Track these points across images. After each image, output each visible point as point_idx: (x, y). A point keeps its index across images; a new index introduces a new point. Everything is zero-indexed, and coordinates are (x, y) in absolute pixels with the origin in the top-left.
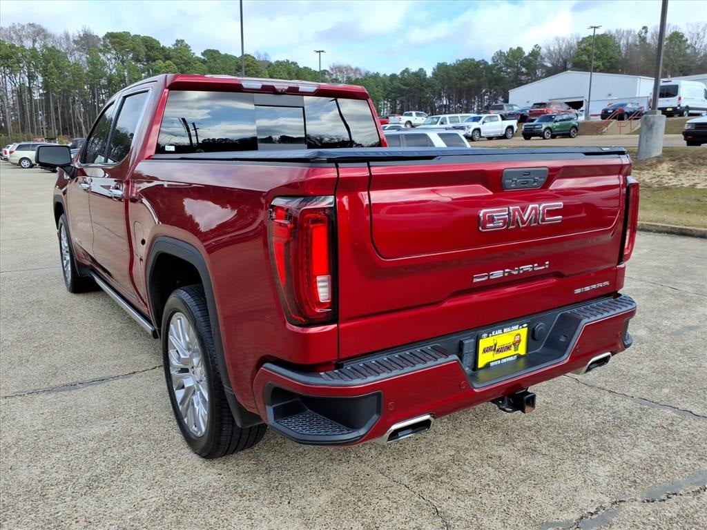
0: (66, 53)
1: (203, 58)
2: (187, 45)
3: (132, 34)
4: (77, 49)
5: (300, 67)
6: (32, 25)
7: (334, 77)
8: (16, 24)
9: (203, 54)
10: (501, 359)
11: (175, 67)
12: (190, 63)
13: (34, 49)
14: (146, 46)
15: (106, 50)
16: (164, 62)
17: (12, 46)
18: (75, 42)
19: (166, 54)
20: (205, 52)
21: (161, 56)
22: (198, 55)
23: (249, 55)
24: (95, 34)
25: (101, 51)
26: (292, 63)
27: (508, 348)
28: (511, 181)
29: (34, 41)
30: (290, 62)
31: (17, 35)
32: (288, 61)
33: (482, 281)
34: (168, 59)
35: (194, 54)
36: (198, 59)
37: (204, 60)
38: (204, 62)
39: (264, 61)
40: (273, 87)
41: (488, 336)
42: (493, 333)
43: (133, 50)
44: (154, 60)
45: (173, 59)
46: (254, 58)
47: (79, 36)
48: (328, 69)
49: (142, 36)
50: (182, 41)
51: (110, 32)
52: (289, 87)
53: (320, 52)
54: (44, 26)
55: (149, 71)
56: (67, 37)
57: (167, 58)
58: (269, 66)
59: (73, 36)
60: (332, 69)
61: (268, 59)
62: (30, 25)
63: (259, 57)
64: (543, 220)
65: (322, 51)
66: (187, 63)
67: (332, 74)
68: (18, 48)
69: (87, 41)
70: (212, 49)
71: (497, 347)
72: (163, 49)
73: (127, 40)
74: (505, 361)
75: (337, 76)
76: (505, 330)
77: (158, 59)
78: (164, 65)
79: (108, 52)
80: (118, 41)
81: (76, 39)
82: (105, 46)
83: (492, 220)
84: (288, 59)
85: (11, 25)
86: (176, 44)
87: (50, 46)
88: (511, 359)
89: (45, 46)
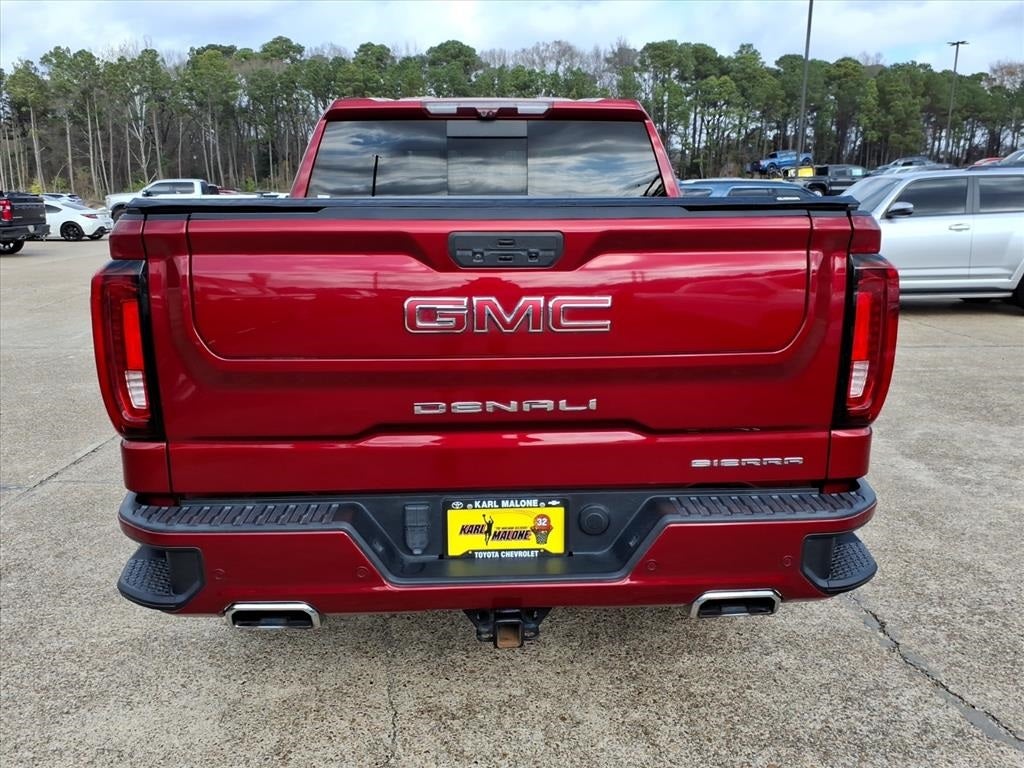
0: (594, 77)
1: (776, 67)
2: (756, 51)
3: (680, 42)
4: (609, 70)
5: (935, 70)
6: (558, 43)
7: (998, 82)
8: (541, 43)
9: (777, 63)
10: (500, 551)
11: (734, 84)
12: (754, 77)
13: (556, 75)
14: (697, 58)
15: (644, 68)
16: (718, 78)
17: (531, 73)
18: (607, 60)
19: (722, 66)
20: (781, 59)
21: (716, 71)
22: (771, 63)
23: (849, 59)
24: (631, 48)
25: (636, 69)
26: (921, 65)
27: (522, 535)
28: (470, 253)
29: (558, 63)
30: (918, 64)
31: (540, 57)
32: (914, 63)
33: (435, 414)
34: (724, 74)
35: (763, 63)
36: (769, 70)
37: (778, 71)
38: (776, 74)
39: (872, 66)
40: (474, 110)
41: (465, 508)
42: (477, 504)
43: (678, 65)
44: (706, 77)
45: (731, 74)
46: (857, 62)
47: (613, 52)
48: (986, 70)
49: (693, 43)
50: (750, 46)
51: (650, 42)
52: (500, 109)
53: (958, 44)
54: (572, 42)
55: (697, 92)
56: (597, 55)
57: (724, 72)
58: (880, 73)
59: (605, 51)
60: (995, 71)
61: (881, 63)
62: (556, 42)
63: (868, 59)
64: (557, 324)
65: (963, 43)
66: (751, 78)
67: (995, 79)
68: (539, 74)
69: (622, 59)
70: (792, 53)
71: (493, 530)
72: (720, 60)
73: (671, 52)
74: (509, 555)
75: (1003, 81)
76: (505, 503)
77: (710, 75)
78: (717, 82)
79: (646, 71)
80: (660, 54)
81: (608, 56)
82: (642, 62)
83: (429, 314)
84: (914, 60)
85: (534, 45)
86: (740, 52)
87: (574, 69)
88: (526, 554)
89: (569, 69)
